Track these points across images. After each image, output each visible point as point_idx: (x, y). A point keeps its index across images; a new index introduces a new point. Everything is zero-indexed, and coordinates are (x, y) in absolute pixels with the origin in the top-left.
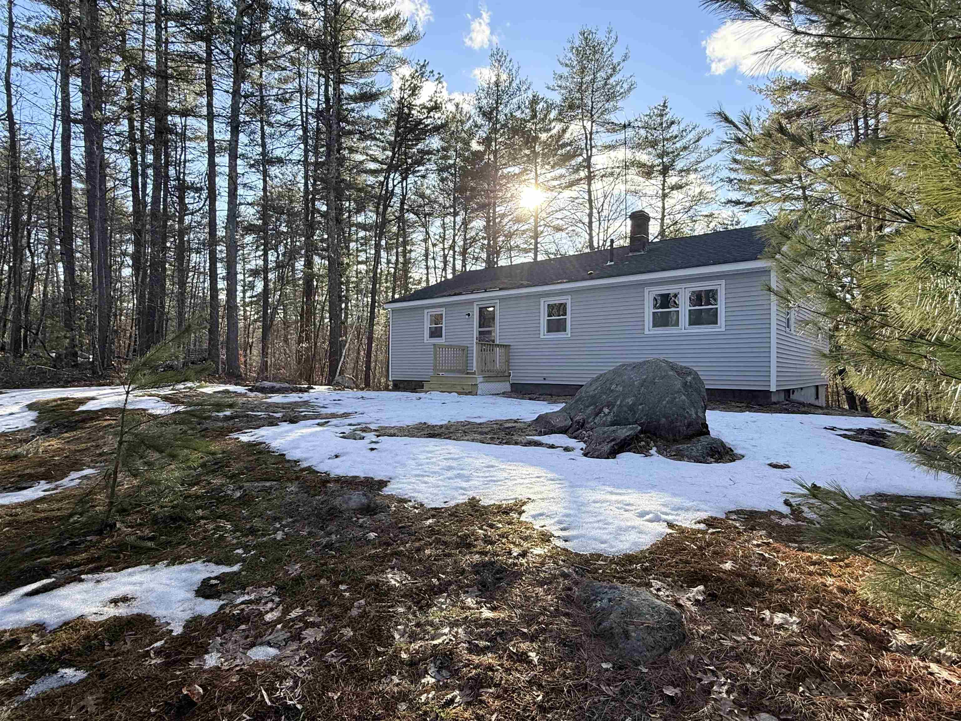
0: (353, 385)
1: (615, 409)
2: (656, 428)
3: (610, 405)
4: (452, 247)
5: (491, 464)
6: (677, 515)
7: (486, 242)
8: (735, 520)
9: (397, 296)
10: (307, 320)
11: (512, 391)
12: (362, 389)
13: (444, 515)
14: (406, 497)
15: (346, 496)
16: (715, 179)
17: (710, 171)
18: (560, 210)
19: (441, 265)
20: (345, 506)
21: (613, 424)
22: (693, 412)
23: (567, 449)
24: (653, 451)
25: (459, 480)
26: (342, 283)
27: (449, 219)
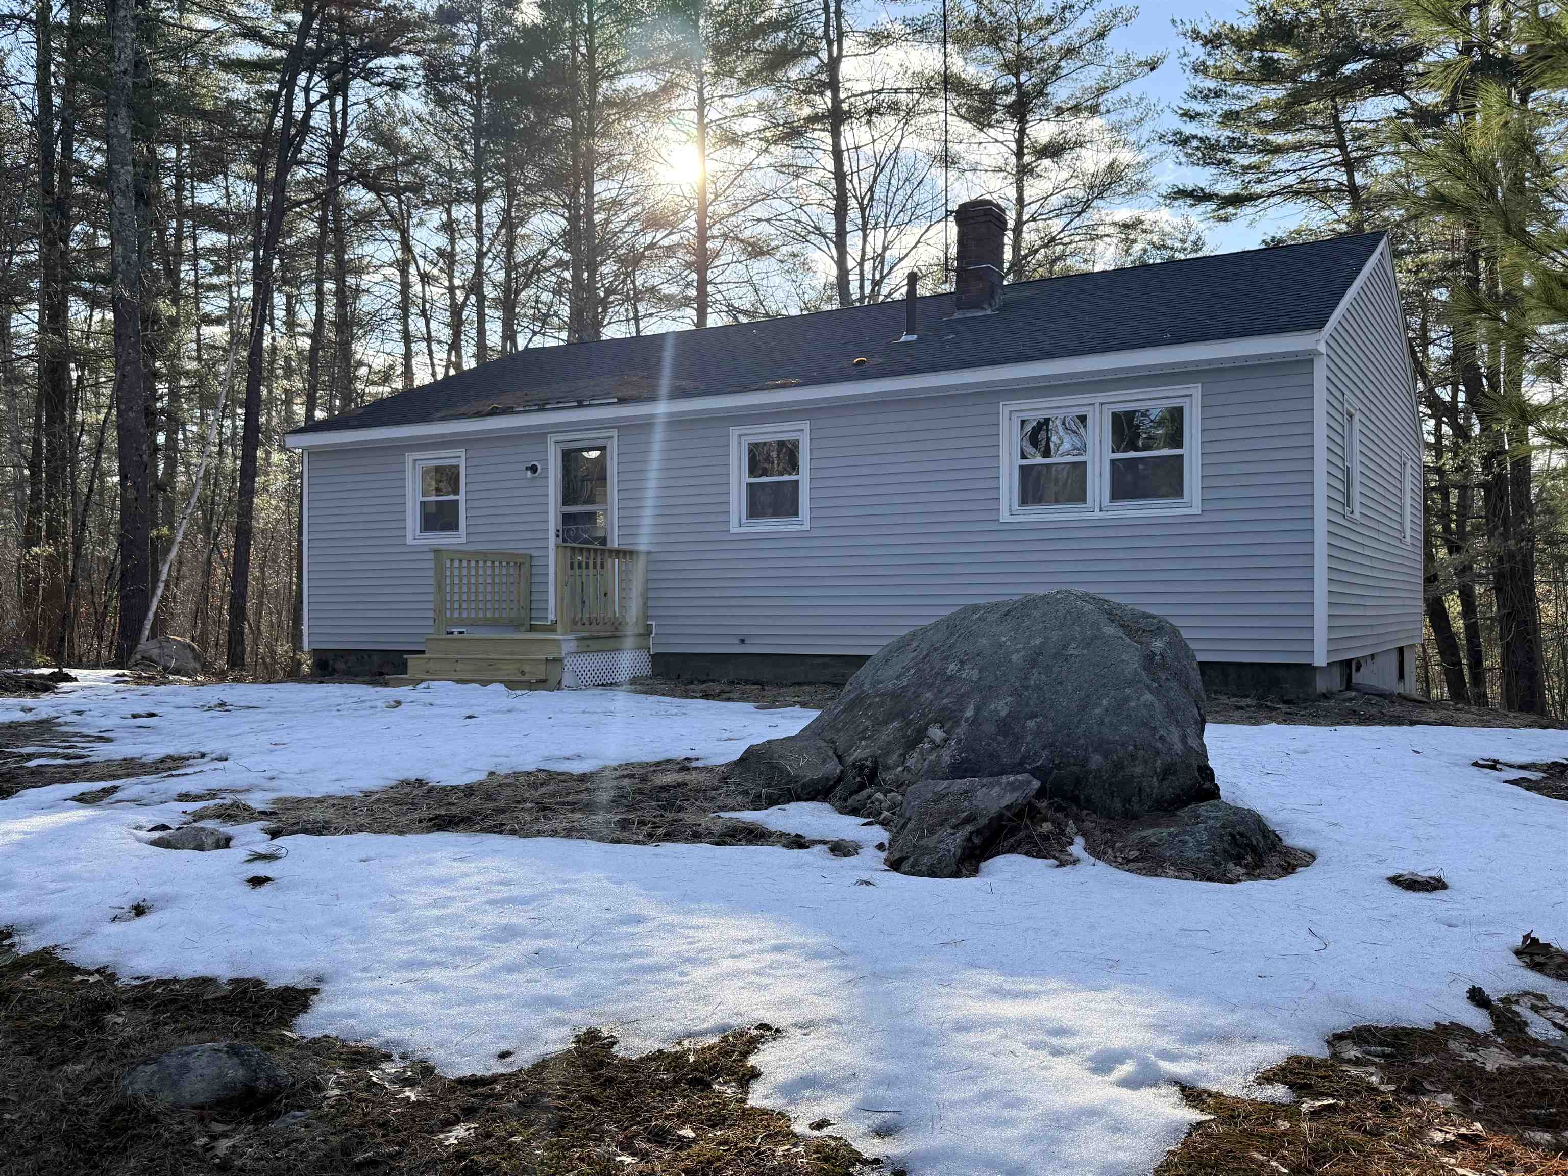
0: (193, 664)
1: (962, 730)
2: (1078, 782)
3: (947, 718)
4: (475, 287)
5: (633, 910)
6: (1200, 1057)
7: (567, 275)
8: (1357, 1062)
9: (319, 415)
10: (52, 479)
11: (655, 675)
12: (221, 677)
13: (504, 1104)
14: (374, 1042)
15: (172, 1062)
16: (1145, 132)
17: (1130, 114)
18: (765, 197)
19: (443, 333)
20: (165, 1098)
21: (958, 770)
22: (1174, 737)
23: (840, 849)
24: (1077, 848)
25: (538, 972)
26: (156, 375)
27: (463, 212)
